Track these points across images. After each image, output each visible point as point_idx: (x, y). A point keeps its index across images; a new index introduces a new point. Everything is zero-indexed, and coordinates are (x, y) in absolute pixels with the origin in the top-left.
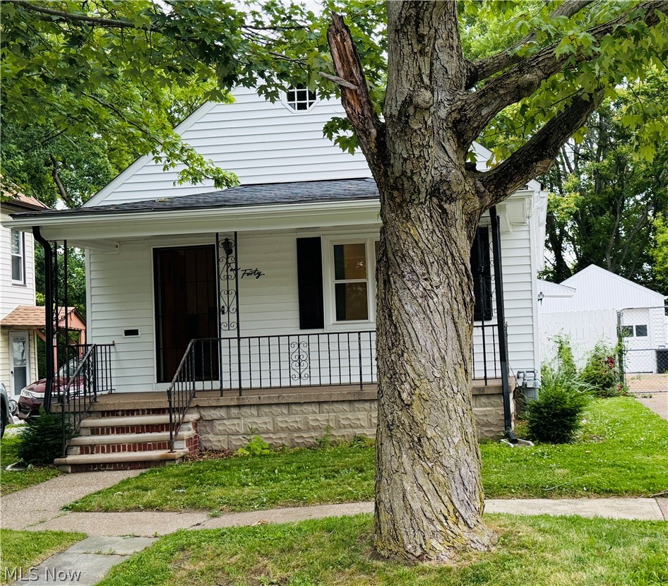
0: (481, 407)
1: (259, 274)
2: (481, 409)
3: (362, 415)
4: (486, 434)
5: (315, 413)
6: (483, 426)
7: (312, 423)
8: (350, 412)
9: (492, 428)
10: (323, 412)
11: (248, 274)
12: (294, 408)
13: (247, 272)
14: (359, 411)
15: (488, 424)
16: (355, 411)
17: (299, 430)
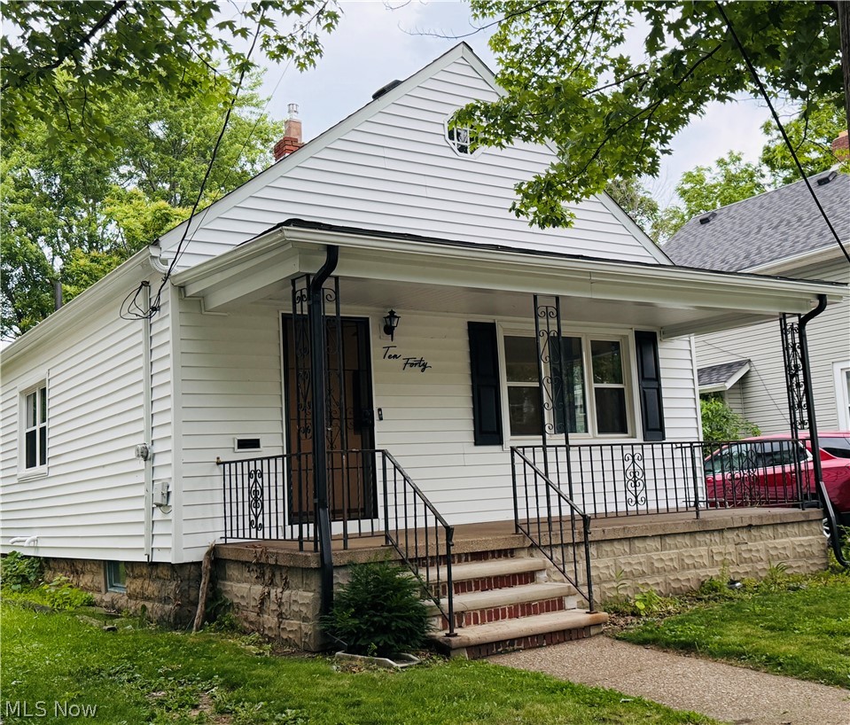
0: (804, 536)
1: (425, 366)
2: (804, 538)
3: (703, 550)
4: (811, 568)
5: (657, 550)
6: (808, 558)
7: (656, 565)
8: (691, 547)
9: (815, 561)
10: (666, 549)
11: (412, 365)
12: (638, 544)
13: (410, 361)
14: (700, 546)
15: (812, 556)
16: (695, 546)
17: (643, 574)
